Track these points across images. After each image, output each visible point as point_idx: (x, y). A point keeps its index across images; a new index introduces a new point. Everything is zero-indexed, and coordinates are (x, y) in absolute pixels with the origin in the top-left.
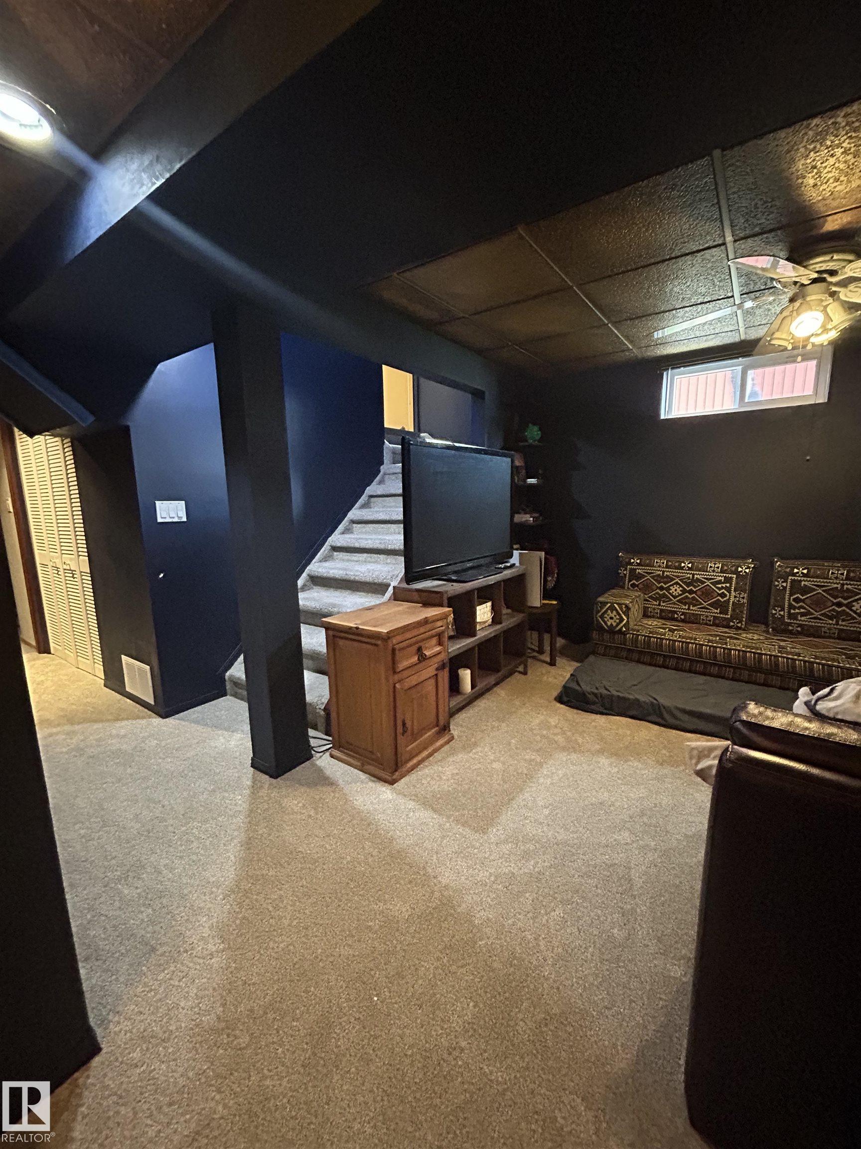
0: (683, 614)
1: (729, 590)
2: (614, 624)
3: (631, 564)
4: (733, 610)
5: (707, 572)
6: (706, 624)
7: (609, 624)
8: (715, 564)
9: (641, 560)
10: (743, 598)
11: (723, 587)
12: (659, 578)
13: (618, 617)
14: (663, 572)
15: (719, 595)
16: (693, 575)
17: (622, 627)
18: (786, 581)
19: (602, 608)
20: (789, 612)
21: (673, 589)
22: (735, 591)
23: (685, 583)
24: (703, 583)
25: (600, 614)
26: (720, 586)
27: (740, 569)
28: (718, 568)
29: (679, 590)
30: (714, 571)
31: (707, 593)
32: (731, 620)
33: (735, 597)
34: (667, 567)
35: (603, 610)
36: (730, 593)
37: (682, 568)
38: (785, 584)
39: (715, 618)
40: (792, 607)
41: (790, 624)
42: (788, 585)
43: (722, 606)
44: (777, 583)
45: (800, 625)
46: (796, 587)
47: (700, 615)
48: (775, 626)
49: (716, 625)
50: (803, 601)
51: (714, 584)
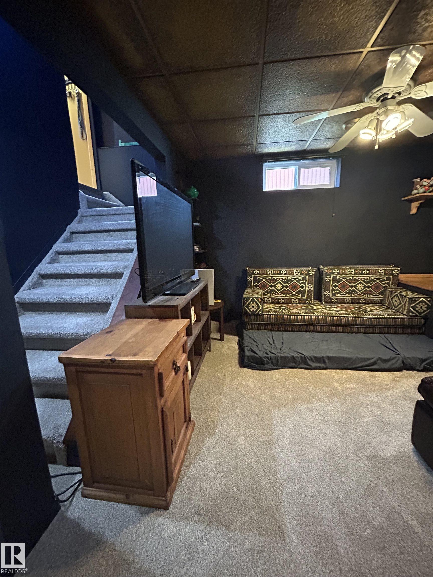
0: (283, 299)
1: (305, 284)
2: (255, 310)
3: (254, 274)
4: (308, 294)
5: (294, 275)
6: (295, 303)
7: (251, 310)
8: (297, 271)
9: (259, 271)
10: (312, 287)
11: (302, 283)
12: (269, 281)
13: (257, 306)
14: (272, 277)
15: (301, 287)
16: (287, 277)
17: (259, 312)
18: (330, 277)
19: (247, 301)
20: (332, 293)
21: (277, 286)
22: (308, 284)
23: (283, 282)
24: (292, 281)
25: (246, 305)
26: (300, 282)
27: (309, 273)
28: (299, 272)
29: (281, 286)
30: (297, 274)
31: (294, 287)
32: (307, 300)
33: (308, 287)
34: (274, 274)
35: (248, 303)
36: (306, 285)
37: (281, 274)
38: (330, 279)
39: (299, 299)
40: (333, 290)
41: (332, 299)
42: (331, 279)
43: (302, 293)
44: (326, 279)
45: (336, 299)
46: (335, 280)
47: (292, 298)
48: (326, 300)
49: (300, 303)
50: (337, 286)
51: (298, 281)
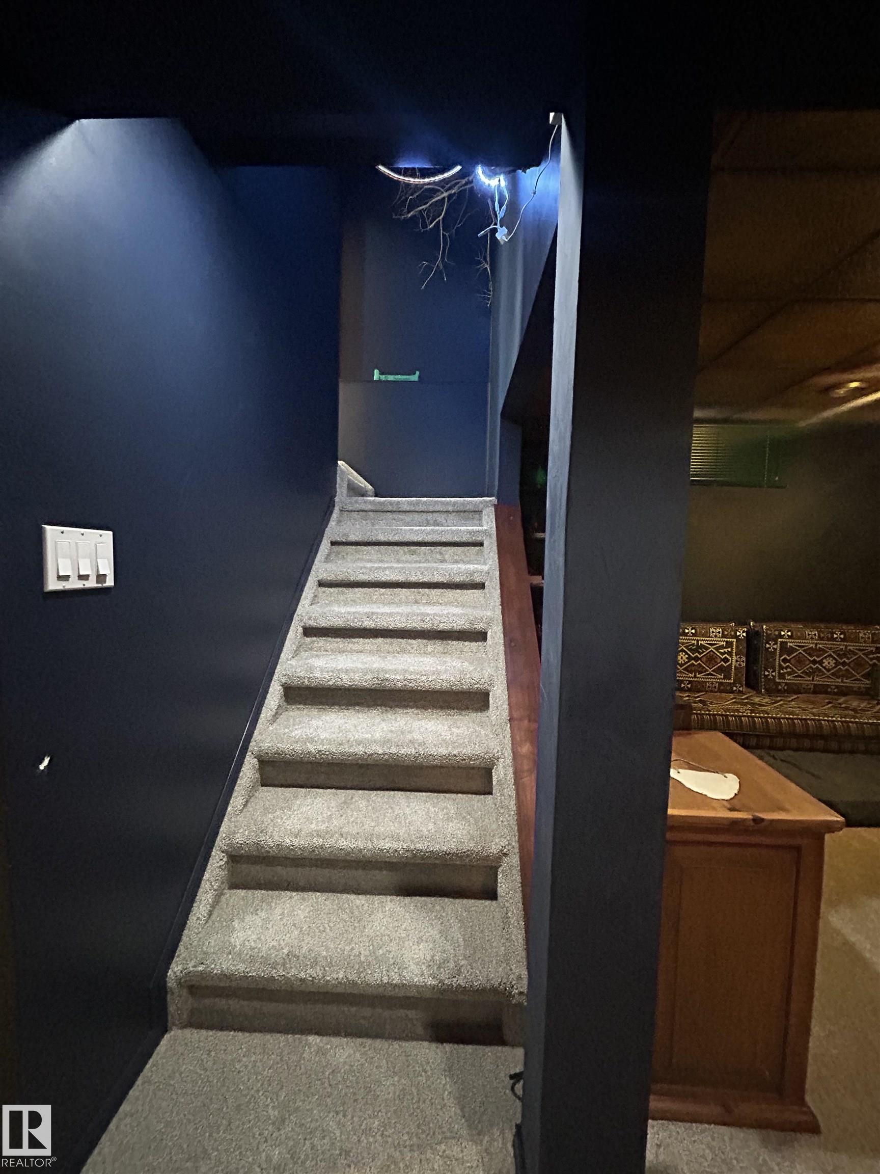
0: (690, 682)
1: (730, 654)
4: (736, 675)
5: (709, 637)
6: (712, 691)
8: (716, 629)
10: (743, 662)
11: (725, 653)
15: (723, 660)
16: (698, 641)
18: (776, 644)
20: (779, 673)
22: (736, 655)
23: (690, 650)
24: (707, 648)
26: (722, 651)
27: (738, 634)
28: (719, 632)
29: (685, 658)
30: (716, 636)
31: (711, 659)
32: (734, 684)
33: (737, 661)
36: (732, 657)
37: (686, 634)
38: (775, 646)
39: (720, 684)
40: (781, 667)
41: (779, 683)
42: (778, 647)
43: (725, 671)
44: (768, 646)
45: (786, 684)
46: (784, 648)
47: (706, 682)
48: (767, 687)
49: (720, 691)
50: (789, 661)
51: (717, 649)
